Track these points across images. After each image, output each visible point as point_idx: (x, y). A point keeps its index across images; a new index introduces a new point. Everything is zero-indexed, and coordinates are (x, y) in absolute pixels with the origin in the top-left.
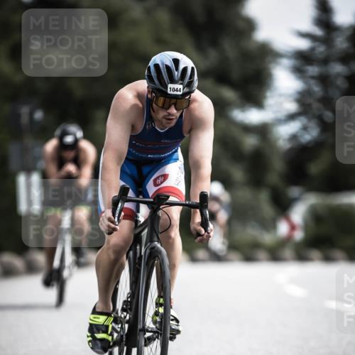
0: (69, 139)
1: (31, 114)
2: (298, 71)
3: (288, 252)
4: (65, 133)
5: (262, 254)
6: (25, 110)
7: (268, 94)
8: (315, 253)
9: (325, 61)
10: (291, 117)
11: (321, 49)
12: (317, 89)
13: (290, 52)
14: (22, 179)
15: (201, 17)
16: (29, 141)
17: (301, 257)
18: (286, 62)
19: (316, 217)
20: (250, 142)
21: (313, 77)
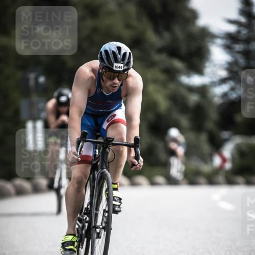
0: (63, 99)
1: (36, 79)
2: (228, 48)
3: (221, 178)
4: (61, 95)
5: (202, 180)
6: (32, 76)
7: (207, 64)
8: (240, 179)
9: (248, 41)
10: (223, 81)
11: (244, 32)
12: (242, 61)
13: (222, 34)
14: (30, 125)
15: (158, 10)
16: (35, 98)
17: (230, 182)
18: (219, 41)
19: (240, 153)
20: (194, 98)
21: (239, 52)
